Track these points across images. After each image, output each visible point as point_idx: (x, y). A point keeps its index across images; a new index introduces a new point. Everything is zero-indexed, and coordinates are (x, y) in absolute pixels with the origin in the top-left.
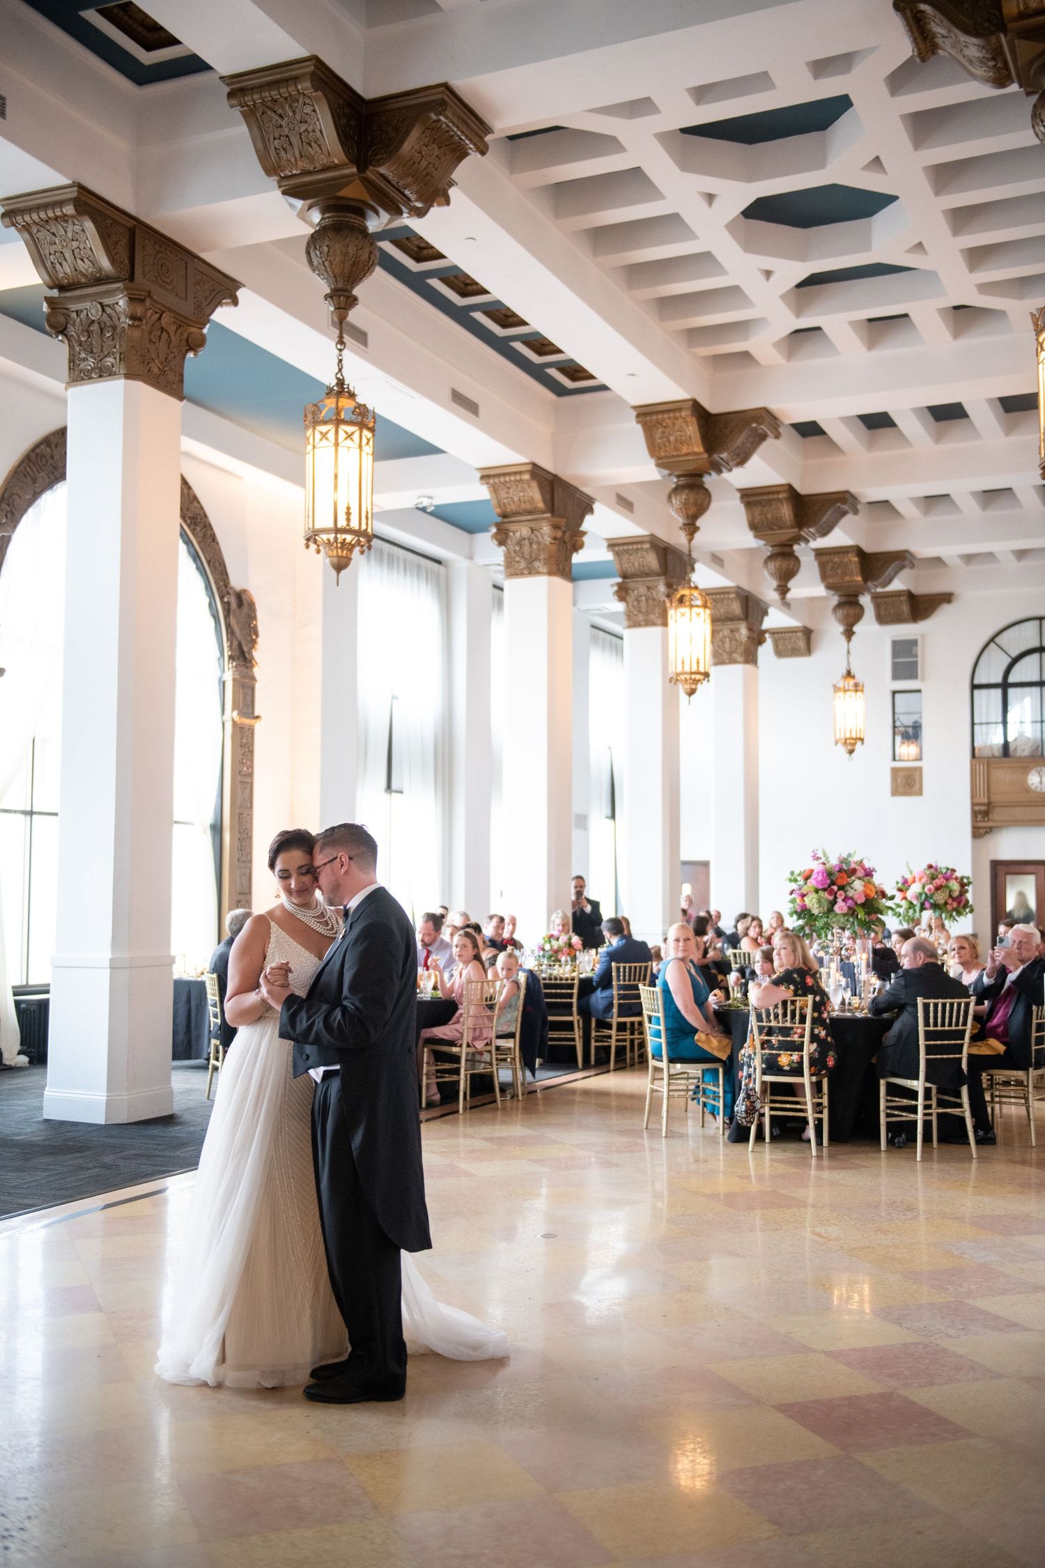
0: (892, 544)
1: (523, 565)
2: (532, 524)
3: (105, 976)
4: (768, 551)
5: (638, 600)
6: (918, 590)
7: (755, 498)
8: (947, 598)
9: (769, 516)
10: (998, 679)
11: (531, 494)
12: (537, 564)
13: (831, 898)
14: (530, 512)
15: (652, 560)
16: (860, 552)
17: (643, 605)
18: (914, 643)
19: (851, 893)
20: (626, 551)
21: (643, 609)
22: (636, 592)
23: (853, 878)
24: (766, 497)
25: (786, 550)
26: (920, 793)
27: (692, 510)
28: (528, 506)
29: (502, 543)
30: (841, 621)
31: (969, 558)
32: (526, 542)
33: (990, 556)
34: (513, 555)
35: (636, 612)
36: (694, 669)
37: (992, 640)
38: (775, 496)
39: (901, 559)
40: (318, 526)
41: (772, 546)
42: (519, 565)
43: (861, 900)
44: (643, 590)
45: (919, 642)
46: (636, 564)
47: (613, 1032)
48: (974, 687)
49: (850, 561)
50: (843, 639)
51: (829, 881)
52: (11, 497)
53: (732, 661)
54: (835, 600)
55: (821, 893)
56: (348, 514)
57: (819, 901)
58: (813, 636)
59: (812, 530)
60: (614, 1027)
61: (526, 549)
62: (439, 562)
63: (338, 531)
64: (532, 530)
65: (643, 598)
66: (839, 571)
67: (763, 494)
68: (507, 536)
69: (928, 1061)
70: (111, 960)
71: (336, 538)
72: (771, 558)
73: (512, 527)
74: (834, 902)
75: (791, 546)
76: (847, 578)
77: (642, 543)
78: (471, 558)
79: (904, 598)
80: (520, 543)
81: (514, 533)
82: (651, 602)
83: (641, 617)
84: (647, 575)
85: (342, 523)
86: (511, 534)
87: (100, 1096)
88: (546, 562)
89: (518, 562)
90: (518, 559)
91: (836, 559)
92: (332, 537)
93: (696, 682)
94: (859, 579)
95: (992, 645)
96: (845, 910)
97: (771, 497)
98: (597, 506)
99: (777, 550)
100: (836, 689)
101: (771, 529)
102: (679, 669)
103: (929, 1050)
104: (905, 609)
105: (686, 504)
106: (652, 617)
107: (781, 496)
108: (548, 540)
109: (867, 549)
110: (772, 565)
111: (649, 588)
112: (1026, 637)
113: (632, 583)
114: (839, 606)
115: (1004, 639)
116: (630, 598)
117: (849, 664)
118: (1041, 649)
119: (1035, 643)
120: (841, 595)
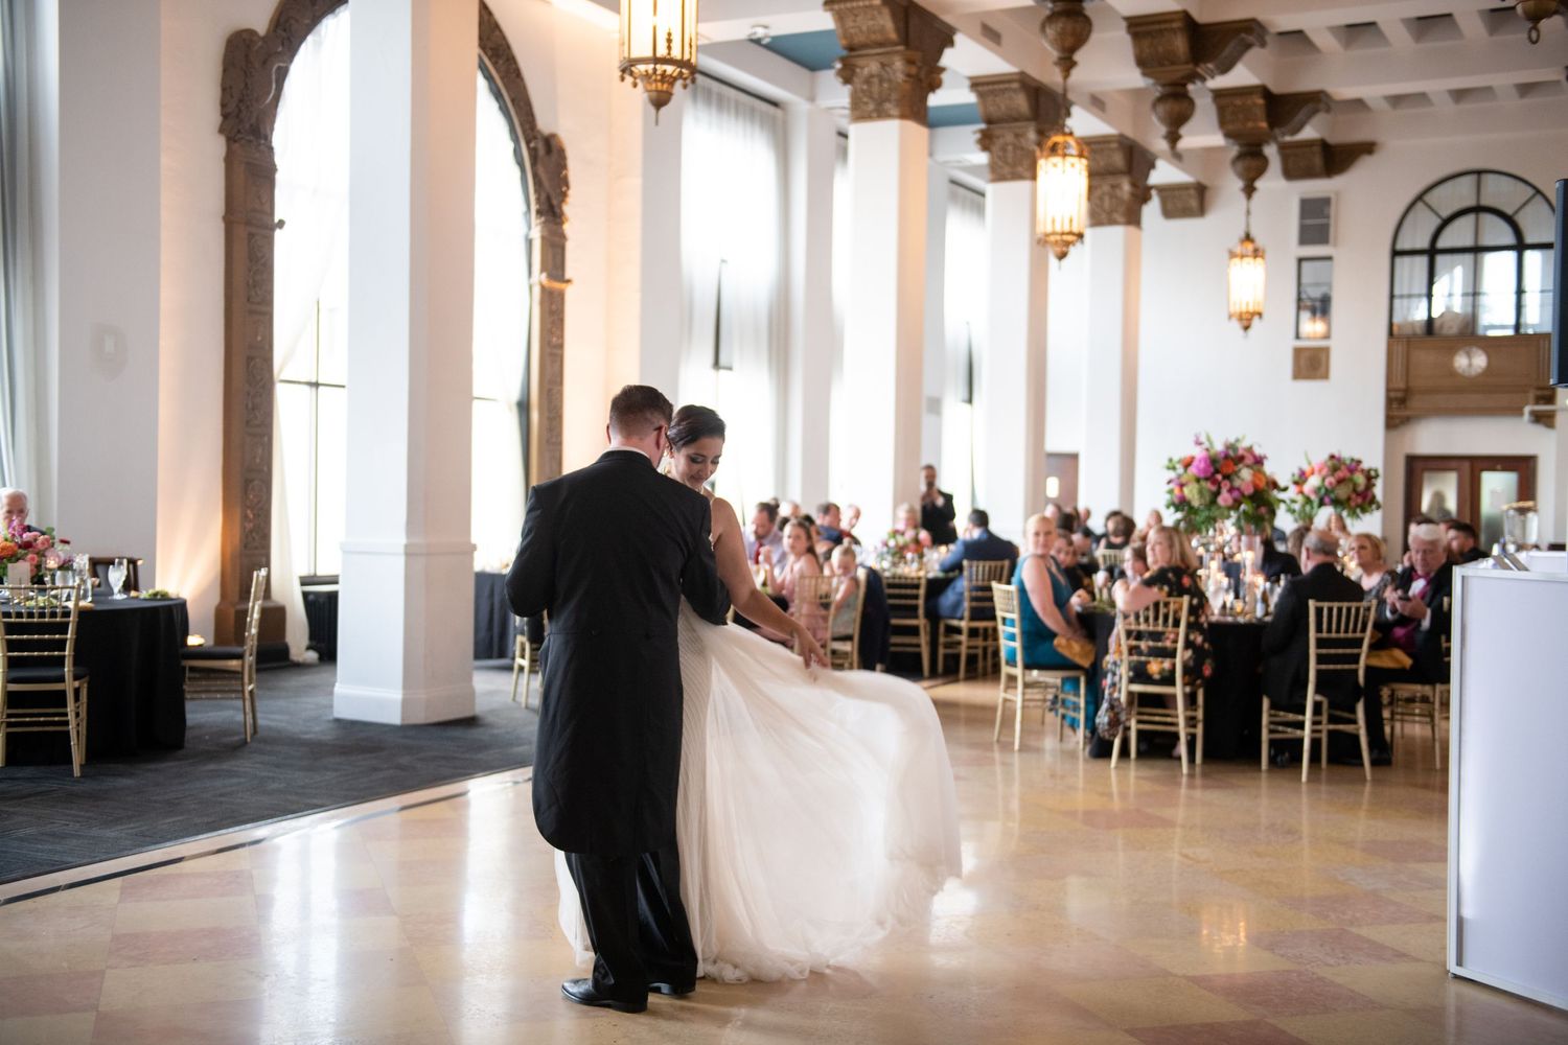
0: (1306, 84)
1: (871, 107)
2: (884, 59)
3: (399, 563)
4: (1157, 92)
5: (1004, 149)
6: (1334, 139)
7: (1144, 28)
8: (1368, 148)
9: (1160, 49)
10: (1423, 242)
11: (882, 22)
12: (887, 106)
13: (1214, 488)
14: (880, 45)
15: (1021, 103)
16: (1264, 91)
17: (1010, 155)
18: (1326, 202)
19: (1237, 483)
20: (992, 92)
21: (1010, 160)
22: (1001, 141)
23: (1241, 466)
24: (1157, 27)
25: (1179, 89)
26: (1325, 376)
27: (1069, 42)
28: (878, 37)
29: (847, 81)
30: (1241, 175)
31: (1396, 100)
32: (876, 80)
33: (1421, 98)
34: (861, 95)
35: (1000, 163)
36: (1067, 229)
37: (1420, 198)
38: (1167, 26)
39: (1315, 101)
40: (635, 54)
41: (1164, 85)
42: (867, 108)
43: (1249, 491)
44: (1009, 138)
45: (1333, 202)
46: (1003, 107)
47: (963, 638)
48: (1396, 253)
49: (1255, 104)
50: (1242, 197)
51: (1212, 470)
52: (287, 21)
53: (1112, 222)
54: (1234, 150)
55: (1203, 483)
56: (669, 41)
57: (1201, 492)
58: (1208, 194)
59: (1210, 66)
60: (965, 631)
61: (875, 89)
62: (775, 104)
63: (656, 60)
64: (883, 65)
65: (1010, 148)
66: (1241, 116)
67: (1153, 23)
68: (853, 72)
70: (406, 546)
71: (655, 70)
72: (1161, 99)
73: (860, 62)
74: (1217, 493)
75: (1184, 85)
76: (1250, 124)
77: (1009, 82)
78: (812, 99)
79: (1317, 149)
80: (868, 81)
81: (862, 68)
82: (1017, 152)
83: (1007, 170)
84: (1016, 120)
85: (662, 52)
86: (858, 70)
87: (395, 694)
88: (899, 103)
89: (866, 103)
90: (865, 100)
91: (1238, 102)
92: (650, 67)
93: (1068, 244)
94: (1264, 125)
95: (1420, 205)
96: (1230, 502)
97: (1163, 26)
98: (958, 38)
99: (1168, 90)
100: (1232, 255)
101: (1162, 65)
102: (1049, 229)
104: (1318, 161)
105: (1062, 35)
106: (1018, 169)
107: (1175, 25)
108: (900, 77)
109: (1276, 89)
110: (1161, 108)
111: (1017, 136)
112: (1460, 194)
113: (997, 130)
114: (1240, 157)
115: (1433, 198)
116: (995, 148)
117: (1248, 225)
118: (1478, 209)
119: (1471, 202)
120: (1241, 145)
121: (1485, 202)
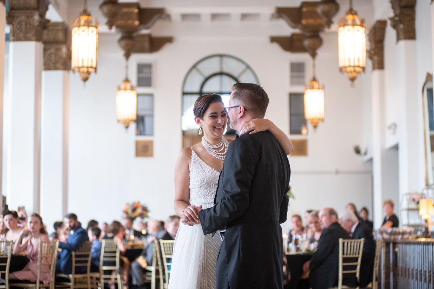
0: (156, 4)
6: (154, 34)
8: (169, 40)
10: (197, 89)
16: (138, 7)
17: (23, 27)
18: (149, 66)
21: (23, 29)
22: (19, 19)
26: (151, 155)
30: (123, 48)
31: (184, 16)
33: (197, 16)
35: (18, 32)
37: (194, 67)
39: (159, 14)
44: (23, 18)
45: (153, 66)
46: (21, 1)
47: (71, 284)
48: (184, 94)
49: (133, 12)
50: (123, 59)
53: (56, 68)
54: (119, 36)
60: (72, 281)
65: (24, 24)
66: (125, 18)
69: (344, 275)
72: (105, 5)
79: (147, 38)
82: (28, 26)
83: (21, 35)
84: (28, 9)
91: (125, 10)
93: (89, 73)
94: (137, 23)
95: (194, 71)
100: (119, 89)
103: (345, 268)
104: (147, 45)
106: (29, 35)
109: (143, 5)
110: (106, 8)
111: (28, 17)
112: (213, 66)
113: (16, 13)
114: (122, 38)
115: (200, 66)
116: (15, 24)
117: (127, 74)
118: (221, 74)
119: (217, 70)
120: (123, 32)
121: (225, 70)
